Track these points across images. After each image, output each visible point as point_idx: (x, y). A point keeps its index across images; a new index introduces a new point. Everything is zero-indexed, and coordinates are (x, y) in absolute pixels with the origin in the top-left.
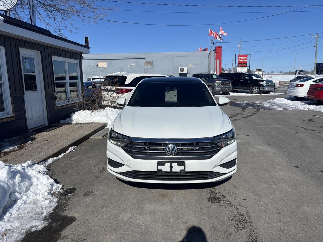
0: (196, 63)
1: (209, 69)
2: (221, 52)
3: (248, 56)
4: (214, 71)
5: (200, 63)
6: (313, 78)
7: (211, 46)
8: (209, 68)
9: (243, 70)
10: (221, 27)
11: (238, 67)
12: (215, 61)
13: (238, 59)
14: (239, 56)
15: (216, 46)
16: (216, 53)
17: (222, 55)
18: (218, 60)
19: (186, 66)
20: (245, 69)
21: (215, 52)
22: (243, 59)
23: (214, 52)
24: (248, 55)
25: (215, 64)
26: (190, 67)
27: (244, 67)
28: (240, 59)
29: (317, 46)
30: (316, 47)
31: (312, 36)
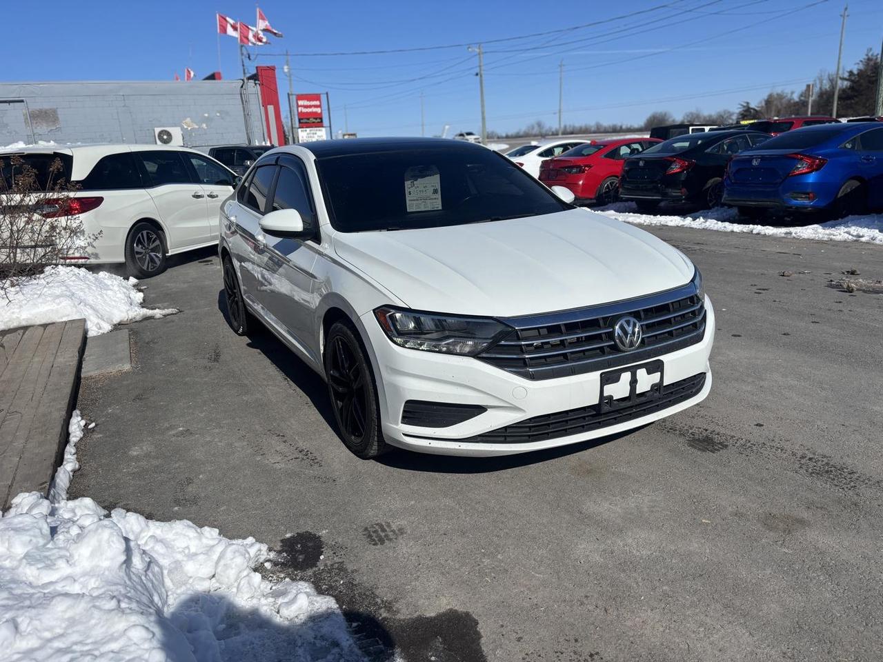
0: (206, 115)
1: (247, 133)
2: (276, 84)
3: (324, 98)
4: (264, 140)
5: (218, 114)
6: (536, 147)
7: (243, 65)
8: (247, 130)
9: (316, 136)
10: (258, 10)
11: (300, 128)
12: (262, 108)
13: (298, 106)
14: (300, 97)
15: (259, 65)
16: (261, 85)
17: (278, 91)
18: (269, 106)
19: (175, 125)
20: (319, 133)
21: (259, 82)
22: (310, 107)
23: (256, 84)
24: (322, 96)
25: (264, 118)
26: (189, 128)
27: (316, 127)
28: (301, 106)
29: (482, 72)
30: (481, 76)
31: (469, 48)
